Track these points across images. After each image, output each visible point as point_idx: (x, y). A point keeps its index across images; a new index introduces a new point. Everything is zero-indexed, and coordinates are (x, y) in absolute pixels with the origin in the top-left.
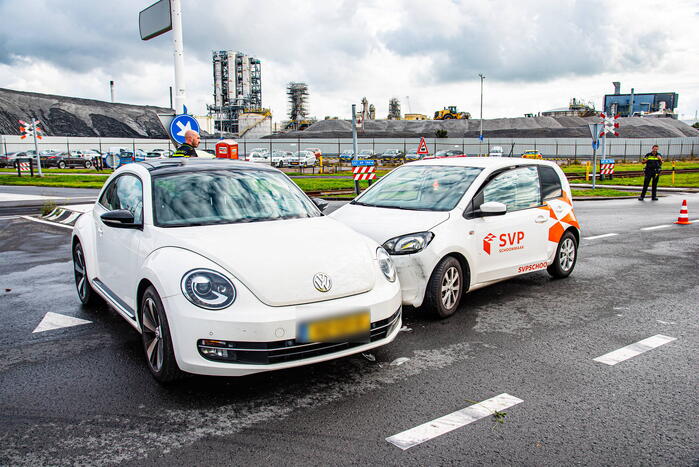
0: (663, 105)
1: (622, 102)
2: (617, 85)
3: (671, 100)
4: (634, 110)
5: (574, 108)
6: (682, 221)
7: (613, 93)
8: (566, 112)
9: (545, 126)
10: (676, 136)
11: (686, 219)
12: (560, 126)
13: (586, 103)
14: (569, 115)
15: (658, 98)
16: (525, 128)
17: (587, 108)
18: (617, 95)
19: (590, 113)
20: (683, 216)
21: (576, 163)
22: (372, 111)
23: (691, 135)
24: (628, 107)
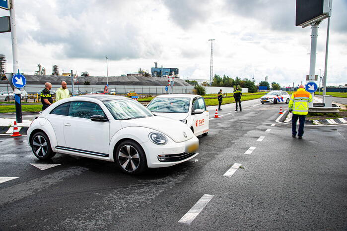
0: (173, 73)
1: (159, 71)
2: (156, 64)
3: (176, 71)
4: (163, 74)
5: (141, 73)
6: (216, 117)
7: (155, 67)
8: (137, 74)
9: (132, 80)
10: (181, 86)
11: (217, 116)
12: (138, 81)
13: (145, 71)
14: (138, 76)
15: (172, 70)
16: (124, 81)
17: (146, 73)
18: (156, 68)
19: (147, 75)
20: (217, 115)
21: (150, 96)
22: (44, 71)
23: (186, 85)
24: (161, 73)
